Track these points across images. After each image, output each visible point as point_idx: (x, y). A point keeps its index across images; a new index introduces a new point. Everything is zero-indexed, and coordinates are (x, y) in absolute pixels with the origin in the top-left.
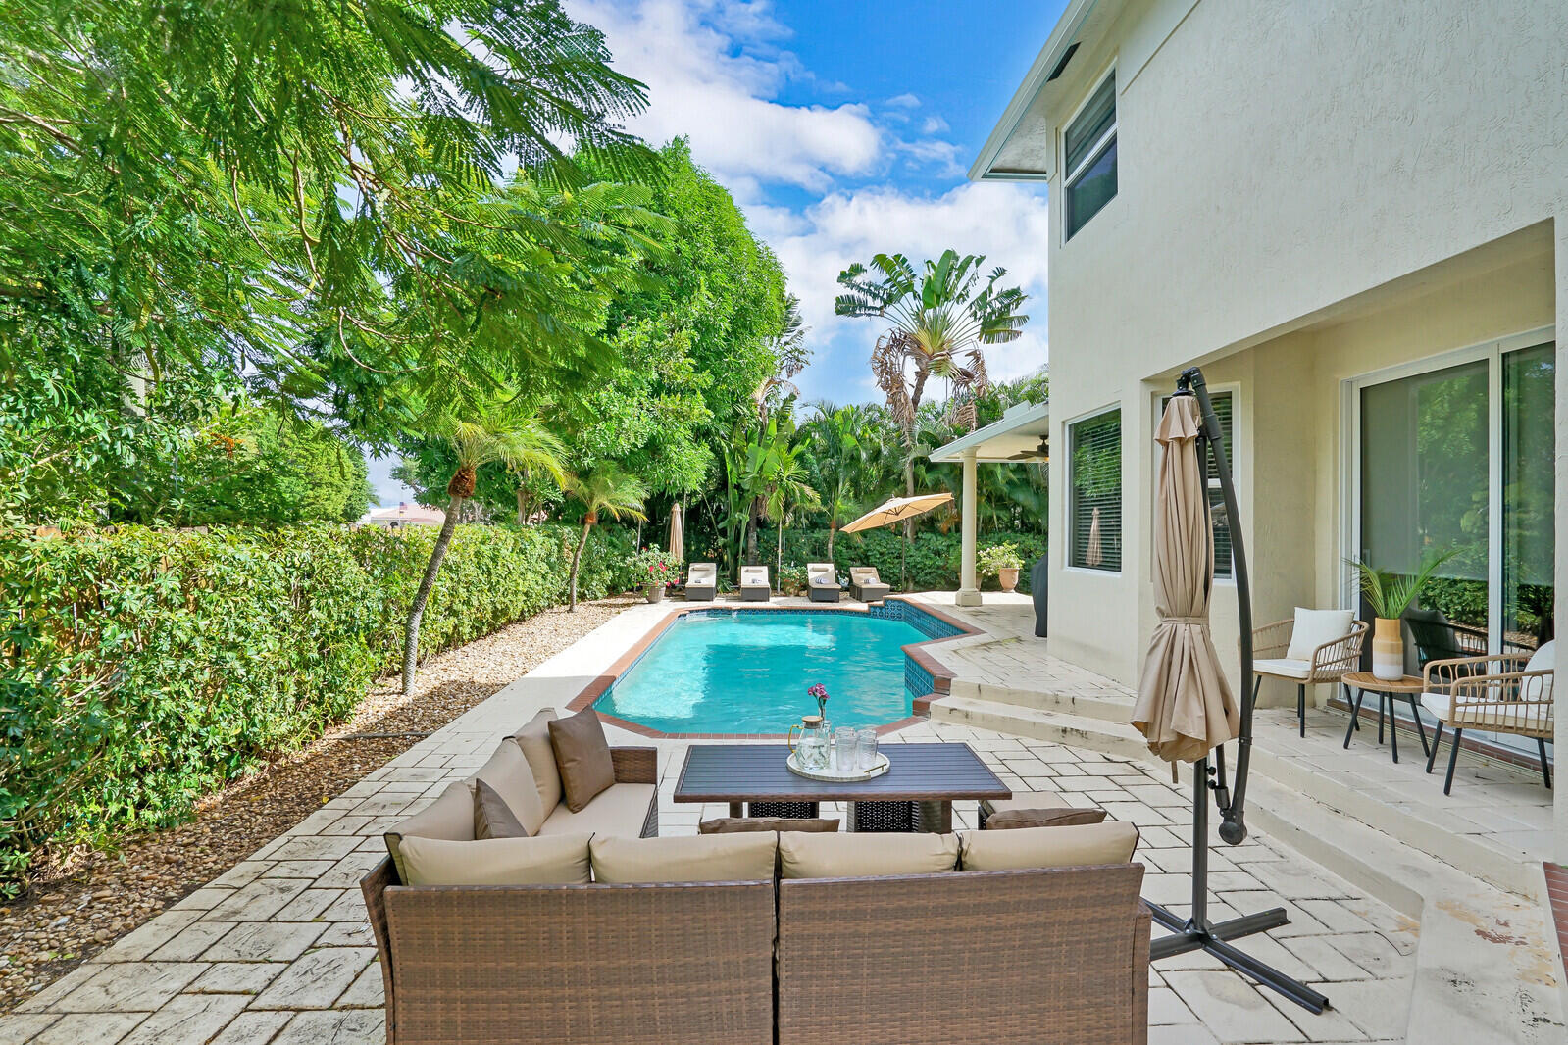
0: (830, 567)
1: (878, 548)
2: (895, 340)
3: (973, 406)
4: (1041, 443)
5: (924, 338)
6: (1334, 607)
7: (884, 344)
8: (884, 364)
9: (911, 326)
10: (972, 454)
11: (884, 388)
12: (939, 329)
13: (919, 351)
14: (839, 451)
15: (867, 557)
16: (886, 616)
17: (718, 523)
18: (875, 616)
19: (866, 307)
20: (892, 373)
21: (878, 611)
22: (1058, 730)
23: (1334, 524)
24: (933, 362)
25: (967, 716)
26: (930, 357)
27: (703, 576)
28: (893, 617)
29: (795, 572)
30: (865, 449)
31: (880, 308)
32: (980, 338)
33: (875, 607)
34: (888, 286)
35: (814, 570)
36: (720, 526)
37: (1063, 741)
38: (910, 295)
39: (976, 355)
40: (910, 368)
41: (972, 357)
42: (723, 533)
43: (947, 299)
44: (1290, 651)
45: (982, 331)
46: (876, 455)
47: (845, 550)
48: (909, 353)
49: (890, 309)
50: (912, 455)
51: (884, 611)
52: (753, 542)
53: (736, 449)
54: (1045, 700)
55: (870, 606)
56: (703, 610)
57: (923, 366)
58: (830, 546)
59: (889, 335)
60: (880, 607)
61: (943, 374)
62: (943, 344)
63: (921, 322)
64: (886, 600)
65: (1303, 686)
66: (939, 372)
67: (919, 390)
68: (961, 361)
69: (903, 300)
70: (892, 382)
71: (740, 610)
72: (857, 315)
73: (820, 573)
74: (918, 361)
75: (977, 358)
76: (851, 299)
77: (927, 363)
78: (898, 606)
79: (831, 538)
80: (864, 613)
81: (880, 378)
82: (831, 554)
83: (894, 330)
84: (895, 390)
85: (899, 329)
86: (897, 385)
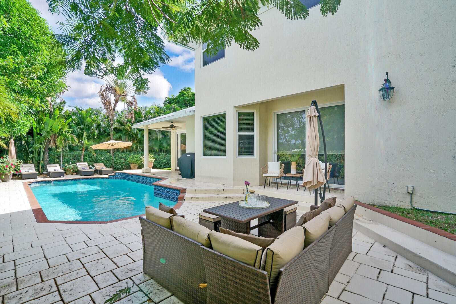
0: (86, 164)
2: (107, 88)
3: (133, 113)
4: (171, 124)
5: (117, 89)
7: (103, 88)
8: (103, 95)
9: (113, 84)
11: (103, 103)
12: (123, 87)
13: (116, 93)
14: (83, 123)
15: (97, 160)
16: (116, 178)
17: (29, 149)
18: (111, 178)
19: (97, 75)
20: (106, 99)
22: (224, 198)
24: (121, 97)
25: (197, 198)
26: (120, 95)
27: (29, 169)
28: (118, 178)
29: (71, 166)
30: (95, 124)
31: (102, 76)
32: (135, 92)
33: (111, 176)
34: (105, 69)
35: (80, 165)
36: (30, 150)
37: (226, 200)
39: (134, 98)
40: (113, 98)
41: (132, 98)
42: (32, 152)
43: (125, 78)
45: (136, 90)
46: (99, 126)
47: (89, 158)
48: (112, 93)
49: (105, 77)
50: (114, 127)
52: (46, 156)
53: (39, 119)
54: (216, 191)
55: (109, 176)
56: (36, 182)
57: (117, 98)
58: (82, 157)
59: (105, 86)
61: (124, 101)
62: (124, 92)
63: (116, 83)
64: (116, 173)
66: (122, 101)
67: (115, 106)
68: (129, 98)
69: (110, 75)
70: (106, 103)
71: (54, 181)
72: (93, 76)
73: (82, 166)
74: (115, 96)
75: (134, 99)
76: (91, 70)
77: (118, 97)
78: (120, 175)
79: (83, 154)
80: (107, 178)
81: (102, 100)
82: (83, 159)
83: (107, 84)
84: (107, 105)
85: (109, 85)
86: (108, 103)
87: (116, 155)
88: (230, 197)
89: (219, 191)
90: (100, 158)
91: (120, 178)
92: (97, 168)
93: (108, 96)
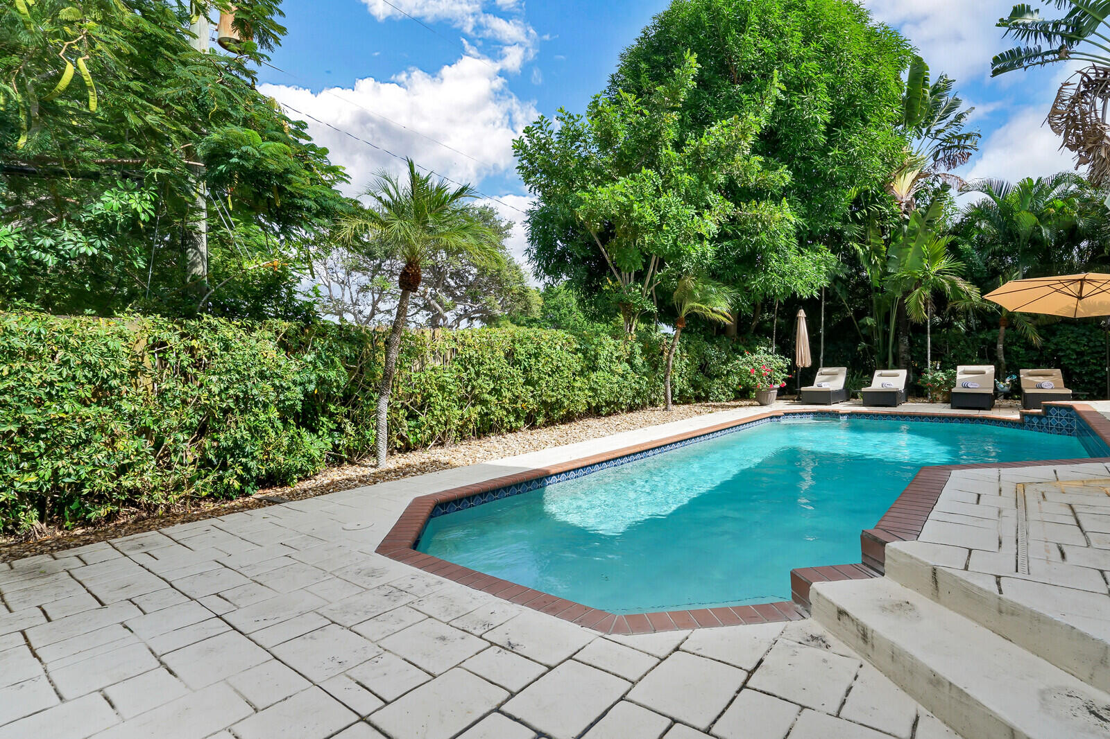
0: (990, 368)
1: (1073, 346)
2: (1089, 83)
7: (1070, 92)
8: (1070, 117)
11: (1072, 147)
18: (1031, 427)
19: (1038, 54)
20: (1084, 124)
21: (1035, 421)
27: (832, 379)
28: (1059, 430)
29: (940, 375)
30: (1050, 227)
31: (1062, 49)
33: (1032, 415)
35: (965, 373)
47: (1022, 351)
49: (1078, 47)
51: (1044, 421)
55: (1023, 415)
58: (1000, 346)
59: (1077, 79)
60: (1038, 416)
64: (1047, 408)
69: (1100, 28)
71: (851, 415)
72: (1025, 68)
73: (973, 376)
76: (1013, 53)
78: (1067, 416)
79: (1001, 338)
80: (1016, 423)
81: (1066, 136)
82: (1002, 356)
83: (1085, 71)
84: (1090, 146)
85: (1094, 67)
86: (1093, 139)
90: (1068, 352)
91: (1067, 430)
92: (1022, 386)
93: (1090, 113)
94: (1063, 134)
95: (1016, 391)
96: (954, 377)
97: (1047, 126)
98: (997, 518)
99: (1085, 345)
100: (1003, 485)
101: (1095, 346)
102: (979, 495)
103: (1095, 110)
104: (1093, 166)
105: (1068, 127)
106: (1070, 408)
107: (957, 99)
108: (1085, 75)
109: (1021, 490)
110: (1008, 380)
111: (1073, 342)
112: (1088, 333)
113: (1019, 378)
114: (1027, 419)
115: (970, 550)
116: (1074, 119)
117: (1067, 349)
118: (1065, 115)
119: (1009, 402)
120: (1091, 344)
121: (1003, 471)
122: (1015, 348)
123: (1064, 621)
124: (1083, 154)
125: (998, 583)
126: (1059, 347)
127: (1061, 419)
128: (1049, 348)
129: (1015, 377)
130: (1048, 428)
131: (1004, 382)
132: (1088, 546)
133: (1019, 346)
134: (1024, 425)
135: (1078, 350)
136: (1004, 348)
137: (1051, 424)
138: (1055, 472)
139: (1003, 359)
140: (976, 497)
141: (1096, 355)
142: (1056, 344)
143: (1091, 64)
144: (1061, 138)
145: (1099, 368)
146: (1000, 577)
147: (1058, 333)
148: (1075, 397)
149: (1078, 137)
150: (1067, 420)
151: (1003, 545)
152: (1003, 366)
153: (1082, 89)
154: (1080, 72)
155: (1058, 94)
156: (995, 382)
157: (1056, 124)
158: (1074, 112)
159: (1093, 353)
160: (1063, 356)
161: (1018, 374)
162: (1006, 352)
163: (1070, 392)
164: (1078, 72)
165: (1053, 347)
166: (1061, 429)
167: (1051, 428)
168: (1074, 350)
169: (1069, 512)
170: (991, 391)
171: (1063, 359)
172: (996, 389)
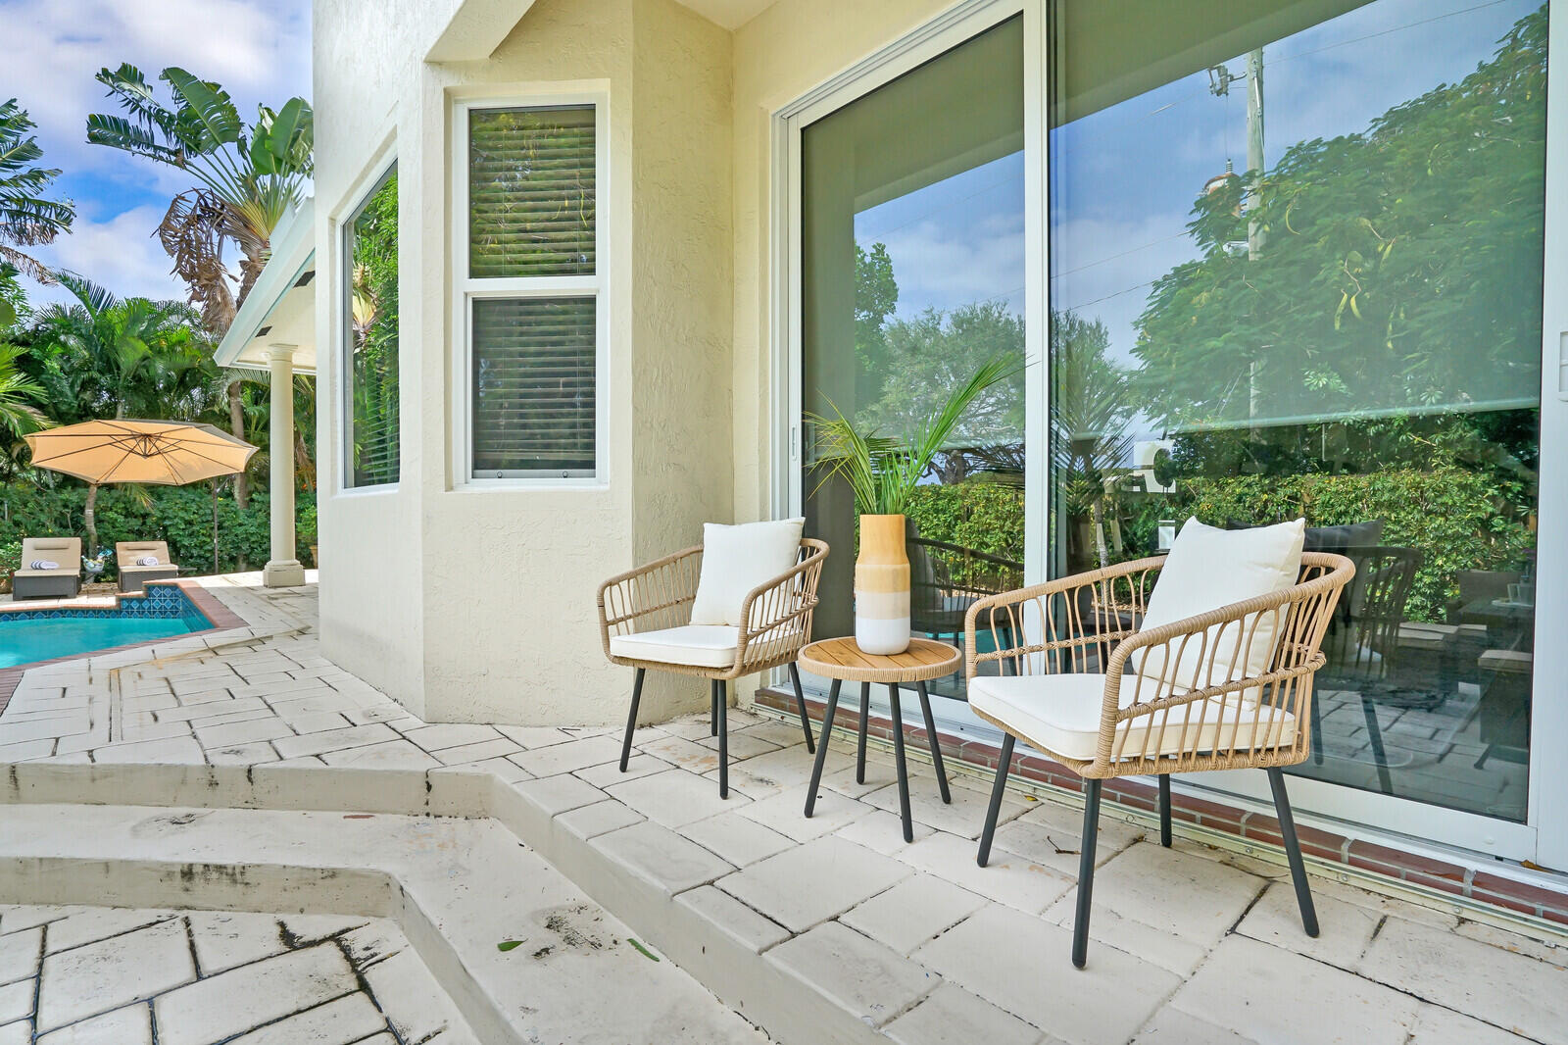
0: (75, 543)
1: (182, 514)
2: (205, 208)
5: (254, 215)
6: (763, 519)
7: (185, 209)
8: (185, 240)
9: (236, 195)
10: (286, 359)
11: (187, 277)
13: (245, 231)
16: (152, 613)
18: (130, 613)
19: (151, 144)
20: (200, 255)
21: (135, 605)
23: (763, 373)
26: (266, 244)
28: (163, 613)
30: (163, 367)
31: (177, 155)
33: (131, 600)
35: (36, 548)
38: (232, 147)
43: (293, 168)
44: (698, 609)
47: (121, 519)
48: (229, 232)
49: (195, 158)
51: (146, 605)
55: (120, 600)
57: (253, 256)
58: (89, 512)
59: (193, 197)
60: (139, 600)
63: (251, 191)
64: (149, 588)
65: (724, 682)
67: (245, 289)
69: (219, 151)
70: (201, 270)
72: (132, 153)
73: (48, 553)
74: (245, 246)
76: (120, 126)
77: (259, 250)
78: (171, 596)
79: (91, 500)
80: (110, 611)
81: (180, 260)
82: (93, 524)
83: (202, 192)
84: (205, 282)
85: (212, 193)
86: (208, 275)
87: (257, 506)
88: (220, 868)
89: (213, 784)
90: (176, 520)
91: (172, 612)
92: (119, 564)
93: (206, 244)
94: (176, 256)
95: (112, 570)
96: (19, 554)
97: (157, 238)
98: (87, 705)
99: (194, 513)
100: (94, 674)
101: (205, 514)
102: (65, 689)
103: (211, 244)
104: (207, 306)
105: (181, 250)
106: (175, 587)
107: (35, 147)
108: (202, 197)
109: (115, 676)
110: (100, 556)
111: (182, 509)
112: (197, 499)
113: (115, 554)
114: (125, 604)
115: (57, 740)
116: (189, 243)
117: (175, 517)
118: (179, 235)
119: (101, 586)
120: (201, 512)
121: (94, 660)
122: (111, 514)
123: (154, 762)
124: (197, 288)
125: (91, 756)
126: (166, 515)
127: (165, 600)
128: (153, 516)
129: (110, 553)
130: (150, 612)
131: (95, 559)
132: (179, 706)
133: (116, 512)
134: (121, 612)
135: (187, 518)
136: (96, 514)
137: (154, 608)
138: (153, 651)
139: (93, 529)
140: (61, 691)
141: (206, 525)
142: (161, 511)
143: (208, 188)
144: (173, 262)
145: (209, 540)
146: (92, 751)
147: (165, 497)
148: (183, 574)
149: (193, 267)
150: (172, 600)
151: (94, 726)
152: (94, 538)
153: (199, 212)
154: (197, 191)
155: (172, 206)
156: (82, 560)
157: (169, 241)
158: (189, 235)
159: (203, 522)
160: (170, 525)
161: (113, 548)
162: (99, 521)
163: (176, 567)
164: (195, 190)
165: (159, 514)
166: (165, 612)
167: (154, 612)
168: (182, 518)
169: (165, 683)
170: (77, 572)
171: (169, 529)
172: (83, 569)
